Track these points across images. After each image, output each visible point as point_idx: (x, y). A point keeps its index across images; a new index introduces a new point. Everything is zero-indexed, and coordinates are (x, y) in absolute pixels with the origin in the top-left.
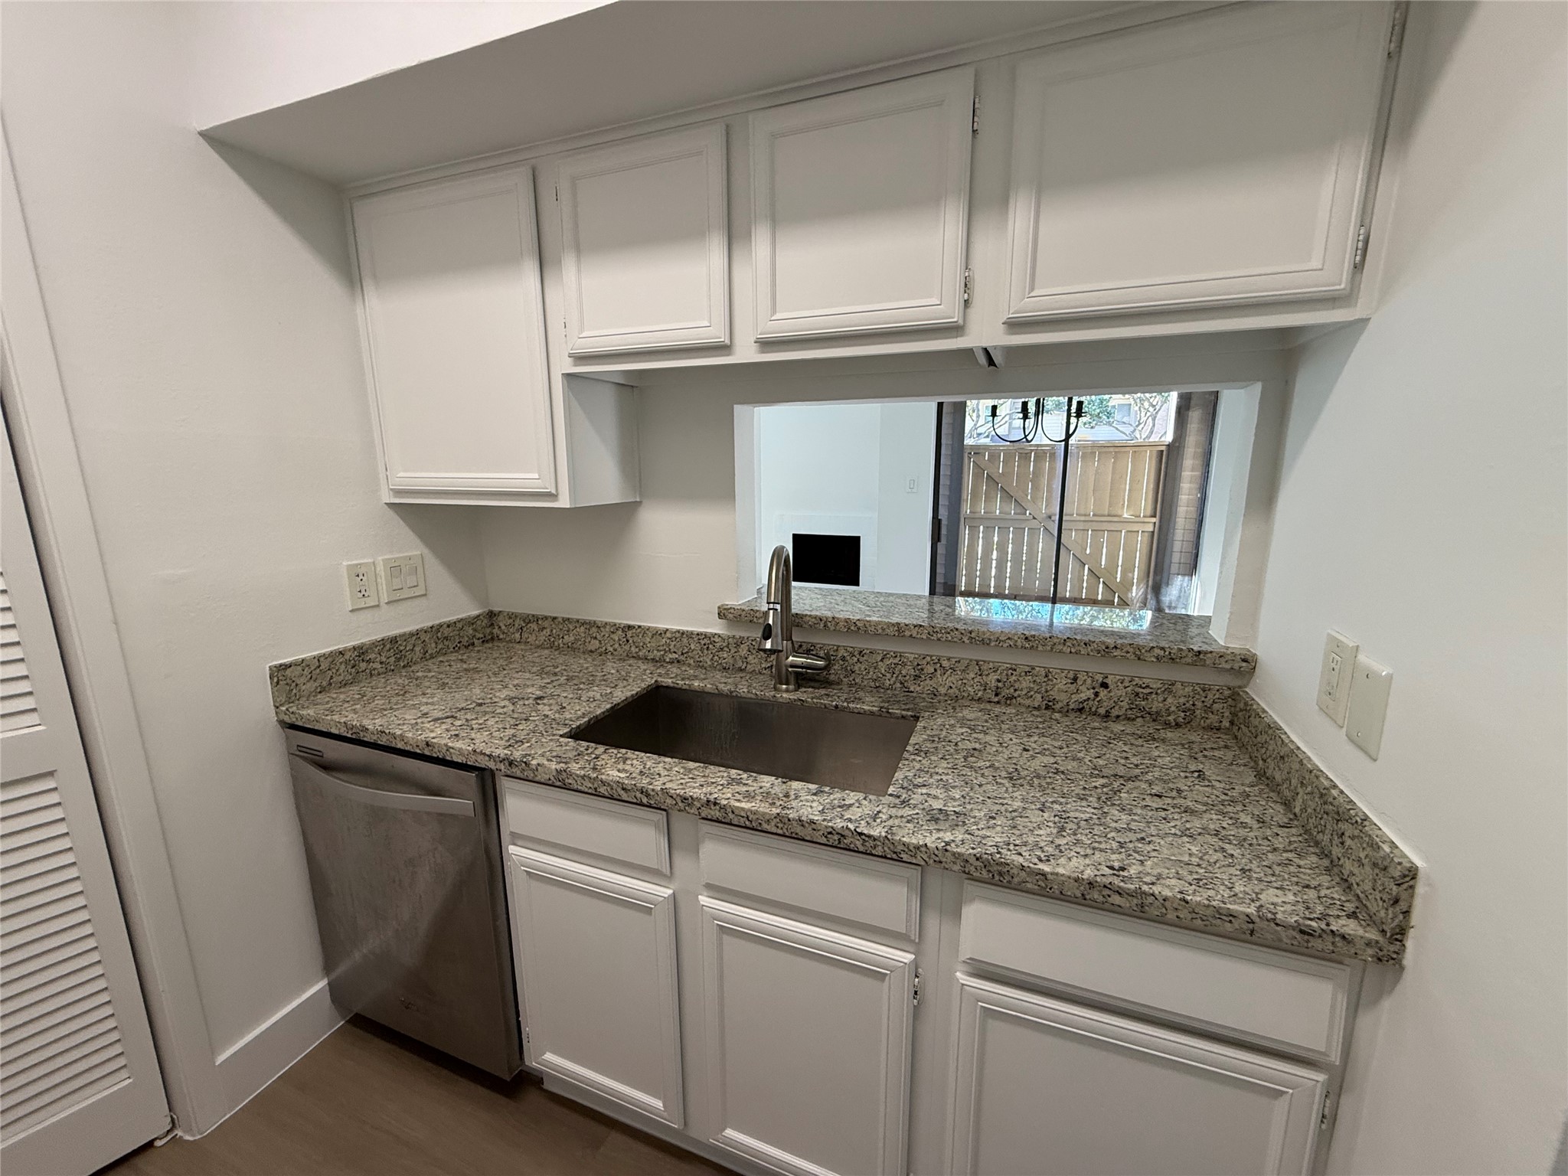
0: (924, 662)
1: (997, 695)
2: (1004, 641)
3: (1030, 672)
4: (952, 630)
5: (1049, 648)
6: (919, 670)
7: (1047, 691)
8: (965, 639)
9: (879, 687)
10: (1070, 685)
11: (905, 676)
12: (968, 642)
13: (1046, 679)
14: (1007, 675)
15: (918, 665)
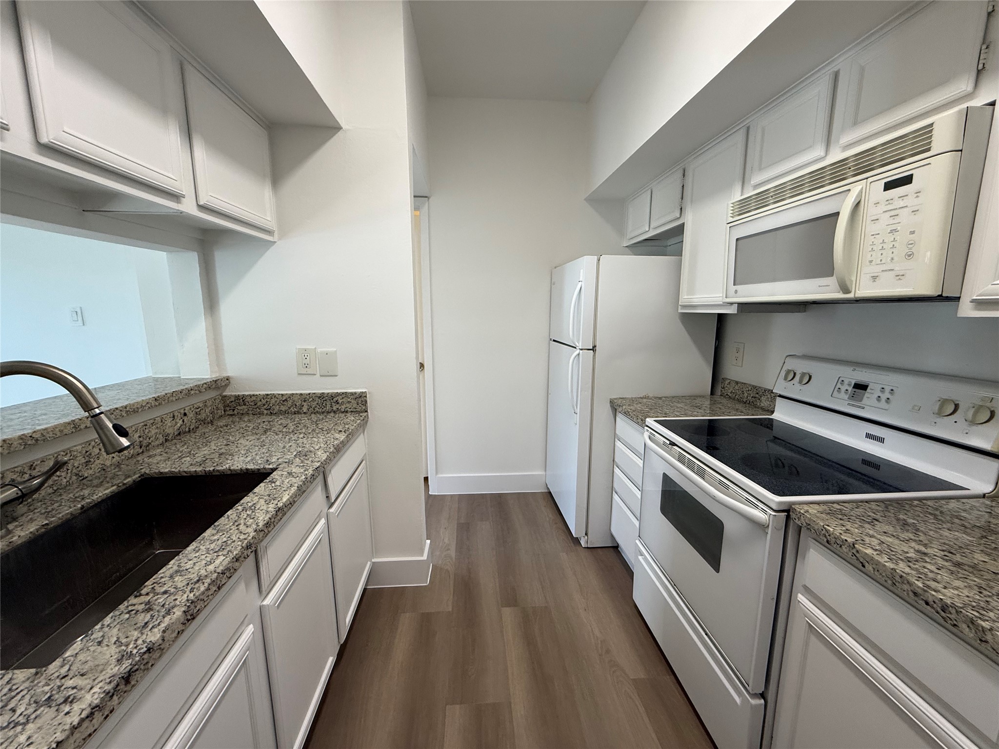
0: (91, 447)
1: (141, 447)
2: (145, 406)
3: (154, 423)
4: (114, 411)
5: (167, 401)
6: (88, 456)
7: (164, 431)
8: (124, 414)
9: (57, 489)
10: (172, 422)
11: (78, 467)
12: (126, 415)
13: (162, 423)
14: (143, 430)
15: (87, 452)
